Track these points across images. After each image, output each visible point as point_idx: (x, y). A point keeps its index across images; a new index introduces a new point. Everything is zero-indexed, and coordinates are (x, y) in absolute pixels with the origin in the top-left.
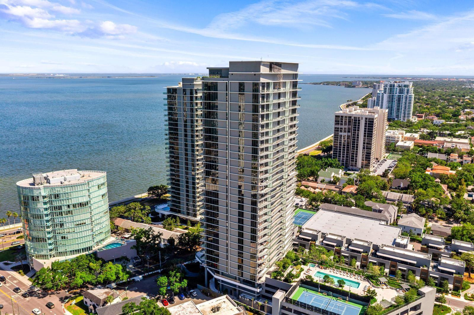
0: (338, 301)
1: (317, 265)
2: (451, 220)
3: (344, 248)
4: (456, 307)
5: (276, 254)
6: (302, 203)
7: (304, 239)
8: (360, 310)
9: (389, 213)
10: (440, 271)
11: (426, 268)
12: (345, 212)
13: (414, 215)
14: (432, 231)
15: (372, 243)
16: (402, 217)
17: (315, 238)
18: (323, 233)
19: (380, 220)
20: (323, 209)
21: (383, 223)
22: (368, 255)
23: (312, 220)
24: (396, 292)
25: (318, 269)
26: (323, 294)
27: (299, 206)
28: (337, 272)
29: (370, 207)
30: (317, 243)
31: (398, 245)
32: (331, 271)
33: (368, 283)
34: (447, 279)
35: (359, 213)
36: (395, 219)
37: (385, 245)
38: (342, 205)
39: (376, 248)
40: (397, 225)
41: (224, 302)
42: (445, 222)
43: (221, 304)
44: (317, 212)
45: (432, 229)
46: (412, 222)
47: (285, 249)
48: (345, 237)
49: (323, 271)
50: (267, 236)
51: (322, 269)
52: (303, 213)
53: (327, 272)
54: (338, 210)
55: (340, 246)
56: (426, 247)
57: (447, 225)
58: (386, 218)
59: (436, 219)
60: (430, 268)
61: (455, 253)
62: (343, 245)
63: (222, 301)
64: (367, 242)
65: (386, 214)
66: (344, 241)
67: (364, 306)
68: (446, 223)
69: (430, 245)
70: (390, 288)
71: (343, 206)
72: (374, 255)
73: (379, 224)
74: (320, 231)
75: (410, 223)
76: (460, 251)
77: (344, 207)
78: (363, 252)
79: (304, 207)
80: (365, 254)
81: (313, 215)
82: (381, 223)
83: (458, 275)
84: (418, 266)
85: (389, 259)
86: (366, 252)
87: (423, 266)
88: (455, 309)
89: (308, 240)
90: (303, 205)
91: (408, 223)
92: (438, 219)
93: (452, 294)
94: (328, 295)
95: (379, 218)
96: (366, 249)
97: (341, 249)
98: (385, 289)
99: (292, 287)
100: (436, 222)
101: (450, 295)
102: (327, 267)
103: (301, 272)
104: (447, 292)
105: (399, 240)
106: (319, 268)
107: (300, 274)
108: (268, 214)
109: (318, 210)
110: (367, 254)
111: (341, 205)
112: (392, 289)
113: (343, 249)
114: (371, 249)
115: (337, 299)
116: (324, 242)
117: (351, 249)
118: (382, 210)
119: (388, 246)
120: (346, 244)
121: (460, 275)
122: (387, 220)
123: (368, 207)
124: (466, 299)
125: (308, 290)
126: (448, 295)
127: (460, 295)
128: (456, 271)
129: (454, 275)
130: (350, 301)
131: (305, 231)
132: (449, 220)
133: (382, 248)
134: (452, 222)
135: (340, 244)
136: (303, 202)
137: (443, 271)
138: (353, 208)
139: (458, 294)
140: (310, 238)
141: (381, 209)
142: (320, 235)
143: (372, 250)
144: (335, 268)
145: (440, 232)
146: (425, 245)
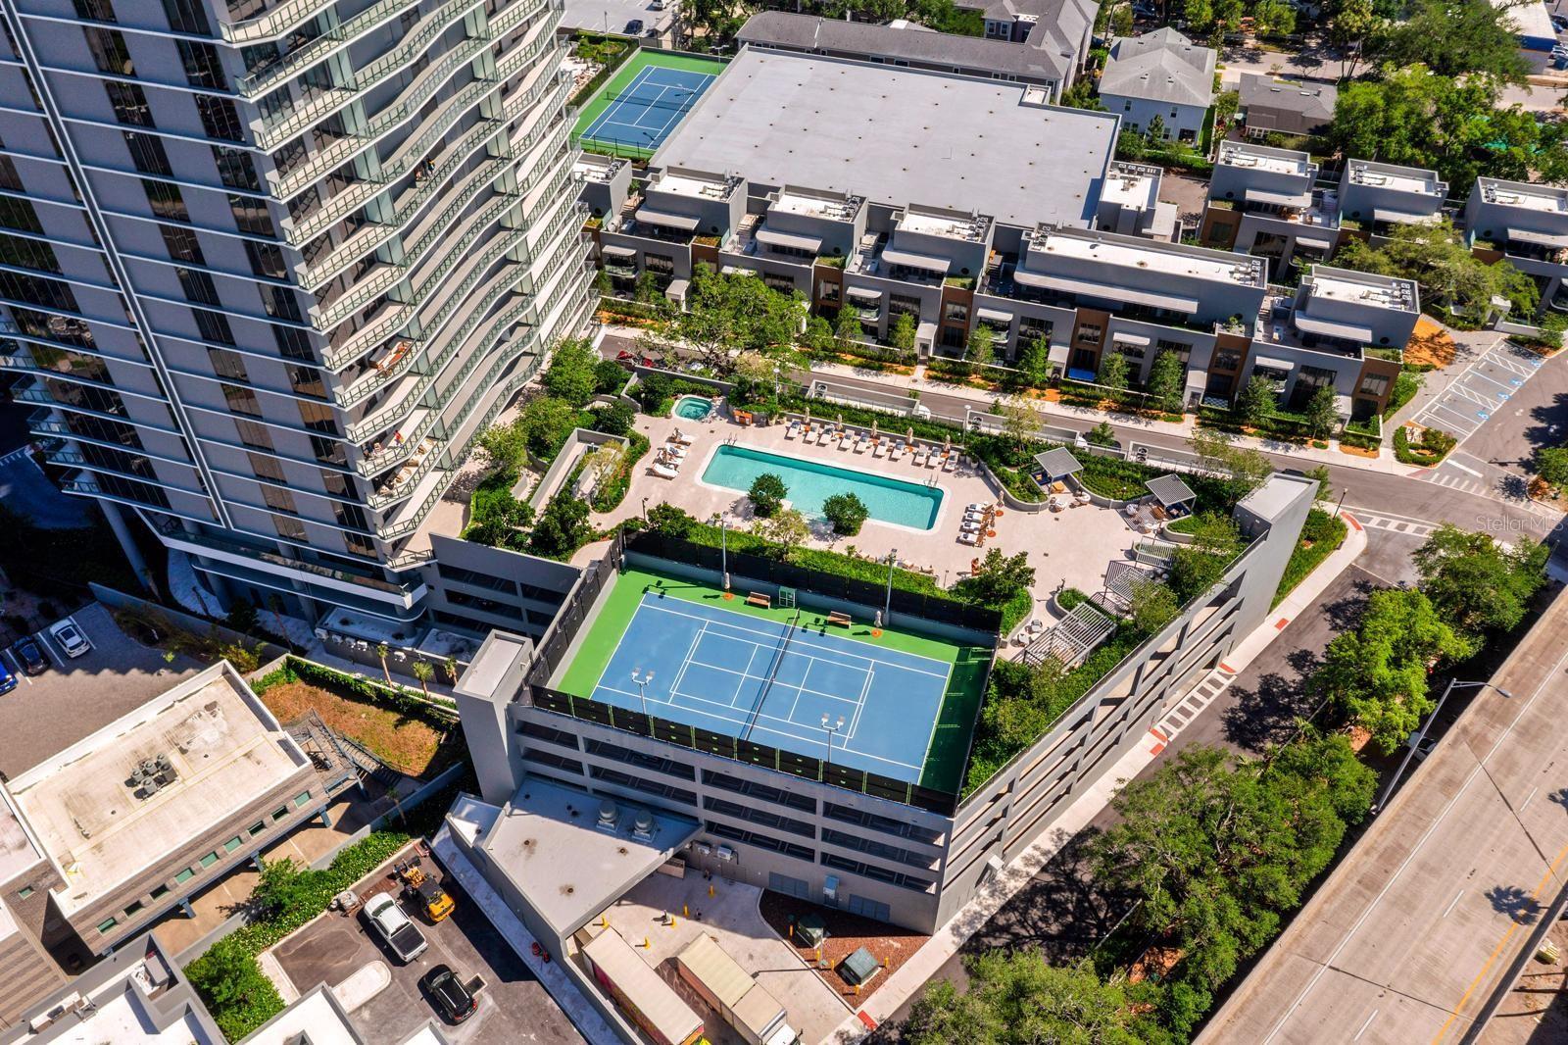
0: (831, 632)
1: (718, 401)
2: (1313, 43)
3: (859, 259)
4: (1364, 511)
5: (493, 370)
6: (659, 20)
7: (666, 232)
8: (948, 678)
9: (1060, 37)
10: (1301, 336)
11: (1237, 331)
12: (863, 50)
13: (1169, 40)
14: (1244, 110)
15: (991, 219)
16: (1115, 53)
17: (714, 218)
18: (754, 189)
19: (1024, 80)
20: (758, 45)
21: (1036, 96)
22: (973, 286)
23: (702, 113)
24: (1122, 523)
25: (723, 430)
26: (749, 599)
27: (643, 34)
28: (826, 439)
29: (974, 11)
30: (730, 244)
31: (1112, 221)
32: (793, 433)
33: (979, 481)
34: (1329, 374)
35: (926, 52)
36: (1084, 62)
37: (1054, 228)
38: (849, 14)
39: (1012, 246)
40: (1098, 95)
41: (211, 707)
42: (1286, 56)
43: (192, 727)
44: (728, 62)
45: (1243, 100)
46: (1161, 77)
47: (544, 331)
48: (863, 200)
49: (750, 438)
50: (392, 311)
51: (743, 424)
52: (661, 76)
53: (771, 439)
54: (826, 45)
55: (837, 252)
56: (1228, 207)
57: (1299, 70)
58: (1051, 66)
59: (1251, 43)
60: (1260, 324)
61: (1355, 226)
62: (856, 243)
63: (201, 700)
64: (966, 216)
65: (1051, 47)
66: (860, 222)
67: (962, 643)
68: (1294, 61)
69: (1251, 195)
70: (1093, 502)
71: (855, 18)
72: (1002, 281)
73: (1021, 104)
74: (740, 180)
75: (1153, 80)
76: (1380, 215)
77: (857, 26)
78: (951, 274)
79: (667, 42)
80: (960, 281)
81: (712, 79)
82: (1027, 99)
83: (1380, 352)
84: (1202, 323)
85: (1070, 299)
86: (965, 273)
87: (1227, 324)
88: (1362, 519)
89: (684, 235)
90: (661, 27)
91: (1146, 82)
92: (1260, 44)
93: (1344, 439)
94: (777, 602)
95: (1018, 70)
96: (964, 257)
97: (843, 266)
98: (1066, 514)
99: (579, 581)
100: (1253, 57)
101: (1333, 445)
102: (771, 416)
103: (631, 461)
104: (1322, 434)
105: (1113, 192)
106: (732, 420)
107: (628, 475)
108: (364, 175)
109: (733, 50)
110: (967, 281)
111: (842, 17)
112: (1105, 506)
113: (854, 264)
114: (989, 252)
115: (823, 618)
116: (764, 236)
117: (888, 264)
118: (1030, 25)
119: (1068, 232)
120: (868, 231)
121: (1389, 352)
122: (1052, 77)
123: (965, 11)
124: (1404, 461)
125: (666, 582)
126: (1324, 447)
127: (1379, 441)
128: (1373, 335)
129: (1365, 355)
130: (891, 626)
131: (667, 185)
132: (1303, 43)
133: (1042, 244)
134: (1317, 51)
135: (837, 239)
136: (659, 14)
137: (1312, 340)
138: (899, 24)
139: (1371, 440)
140: (691, 224)
141: (1023, 18)
142: (738, 201)
143: (991, 259)
144: (812, 412)
145: (1278, 112)
146: (1228, 197)
